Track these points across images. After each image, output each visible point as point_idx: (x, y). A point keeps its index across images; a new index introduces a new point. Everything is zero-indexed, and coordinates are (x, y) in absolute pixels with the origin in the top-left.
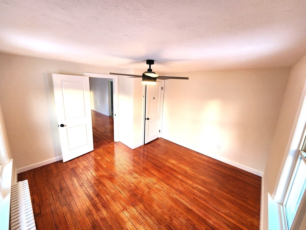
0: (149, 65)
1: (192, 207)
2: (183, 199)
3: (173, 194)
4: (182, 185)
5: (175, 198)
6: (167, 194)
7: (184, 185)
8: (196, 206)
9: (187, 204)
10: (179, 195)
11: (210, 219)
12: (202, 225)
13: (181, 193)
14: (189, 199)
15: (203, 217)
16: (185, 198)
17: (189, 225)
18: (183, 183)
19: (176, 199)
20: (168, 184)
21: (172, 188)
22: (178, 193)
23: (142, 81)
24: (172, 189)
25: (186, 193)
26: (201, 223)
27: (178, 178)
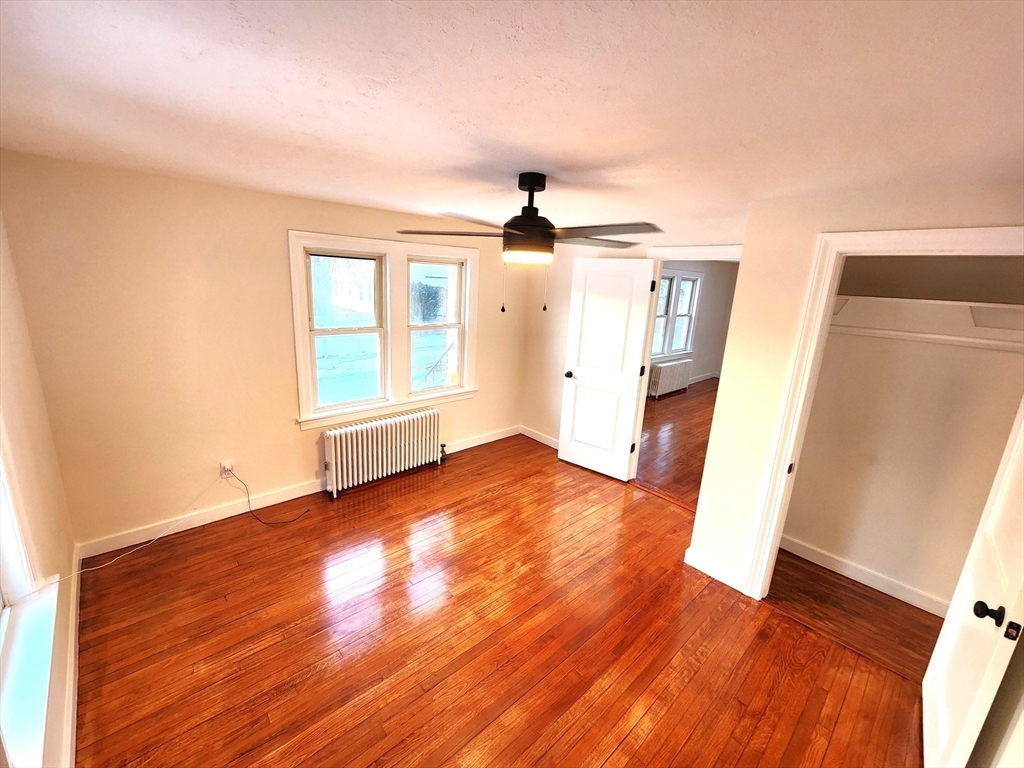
0: (527, 193)
1: (354, 710)
2: (392, 689)
3: (422, 659)
4: (461, 710)
5: (404, 662)
6: (427, 642)
7: (461, 721)
8: (350, 726)
9: (368, 695)
10: (414, 679)
11: (283, 756)
12: (284, 717)
13: (419, 691)
14: (386, 710)
15: (305, 733)
16: (396, 696)
17: (307, 673)
18: (470, 715)
19: (402, 664)
20: (472, 654)
21: (451, 665)
22: (423, 677)
23: (504, 250)
24: (445, 661)
25: (414, 708)
26: (291, 713)
27: (502, 705)
